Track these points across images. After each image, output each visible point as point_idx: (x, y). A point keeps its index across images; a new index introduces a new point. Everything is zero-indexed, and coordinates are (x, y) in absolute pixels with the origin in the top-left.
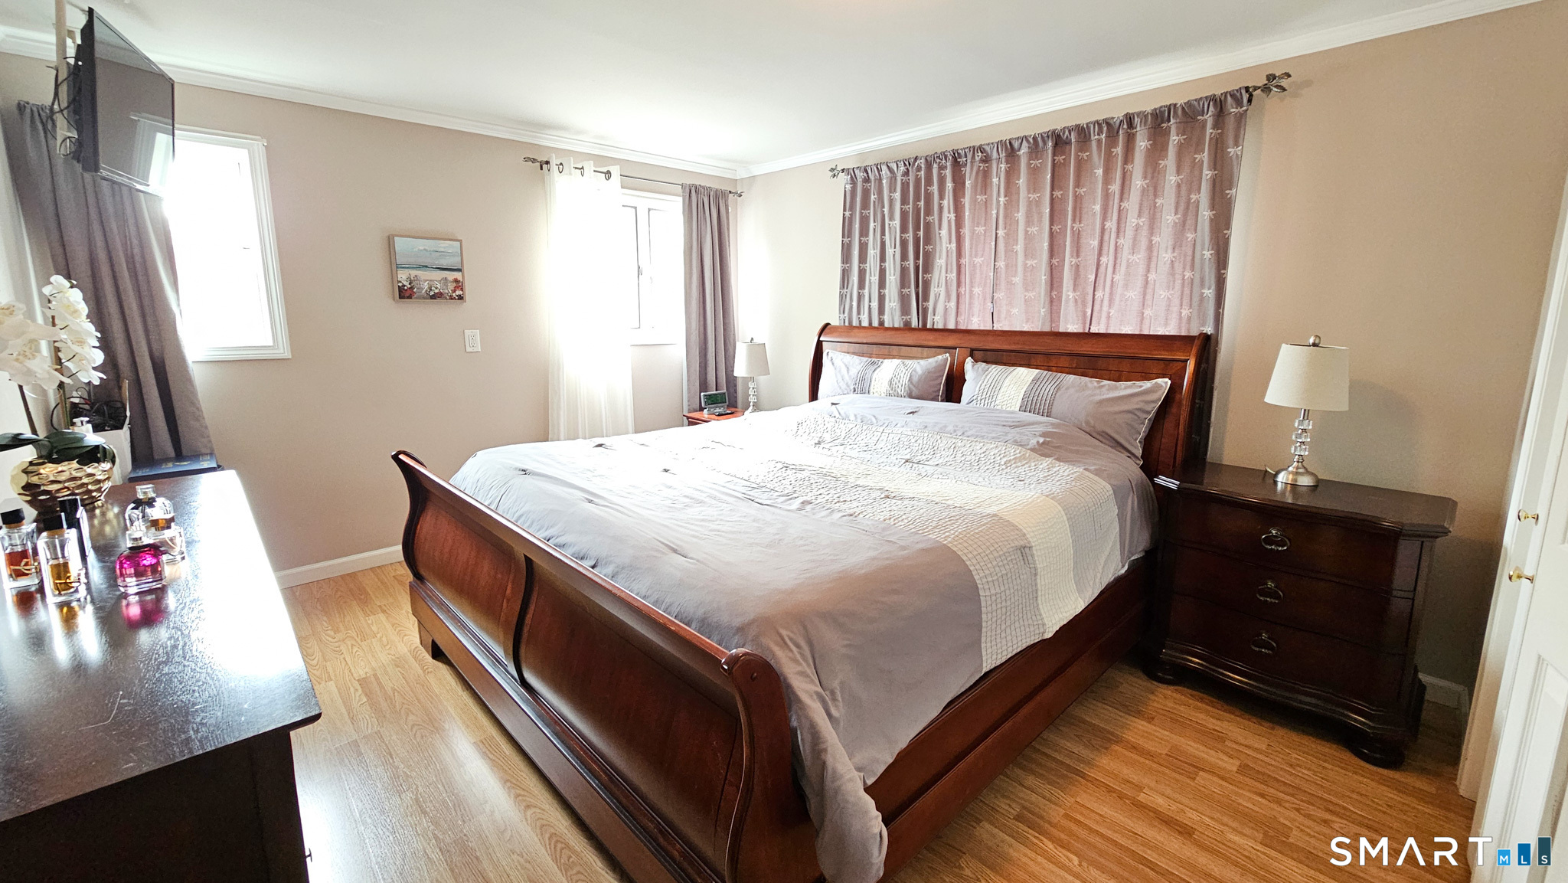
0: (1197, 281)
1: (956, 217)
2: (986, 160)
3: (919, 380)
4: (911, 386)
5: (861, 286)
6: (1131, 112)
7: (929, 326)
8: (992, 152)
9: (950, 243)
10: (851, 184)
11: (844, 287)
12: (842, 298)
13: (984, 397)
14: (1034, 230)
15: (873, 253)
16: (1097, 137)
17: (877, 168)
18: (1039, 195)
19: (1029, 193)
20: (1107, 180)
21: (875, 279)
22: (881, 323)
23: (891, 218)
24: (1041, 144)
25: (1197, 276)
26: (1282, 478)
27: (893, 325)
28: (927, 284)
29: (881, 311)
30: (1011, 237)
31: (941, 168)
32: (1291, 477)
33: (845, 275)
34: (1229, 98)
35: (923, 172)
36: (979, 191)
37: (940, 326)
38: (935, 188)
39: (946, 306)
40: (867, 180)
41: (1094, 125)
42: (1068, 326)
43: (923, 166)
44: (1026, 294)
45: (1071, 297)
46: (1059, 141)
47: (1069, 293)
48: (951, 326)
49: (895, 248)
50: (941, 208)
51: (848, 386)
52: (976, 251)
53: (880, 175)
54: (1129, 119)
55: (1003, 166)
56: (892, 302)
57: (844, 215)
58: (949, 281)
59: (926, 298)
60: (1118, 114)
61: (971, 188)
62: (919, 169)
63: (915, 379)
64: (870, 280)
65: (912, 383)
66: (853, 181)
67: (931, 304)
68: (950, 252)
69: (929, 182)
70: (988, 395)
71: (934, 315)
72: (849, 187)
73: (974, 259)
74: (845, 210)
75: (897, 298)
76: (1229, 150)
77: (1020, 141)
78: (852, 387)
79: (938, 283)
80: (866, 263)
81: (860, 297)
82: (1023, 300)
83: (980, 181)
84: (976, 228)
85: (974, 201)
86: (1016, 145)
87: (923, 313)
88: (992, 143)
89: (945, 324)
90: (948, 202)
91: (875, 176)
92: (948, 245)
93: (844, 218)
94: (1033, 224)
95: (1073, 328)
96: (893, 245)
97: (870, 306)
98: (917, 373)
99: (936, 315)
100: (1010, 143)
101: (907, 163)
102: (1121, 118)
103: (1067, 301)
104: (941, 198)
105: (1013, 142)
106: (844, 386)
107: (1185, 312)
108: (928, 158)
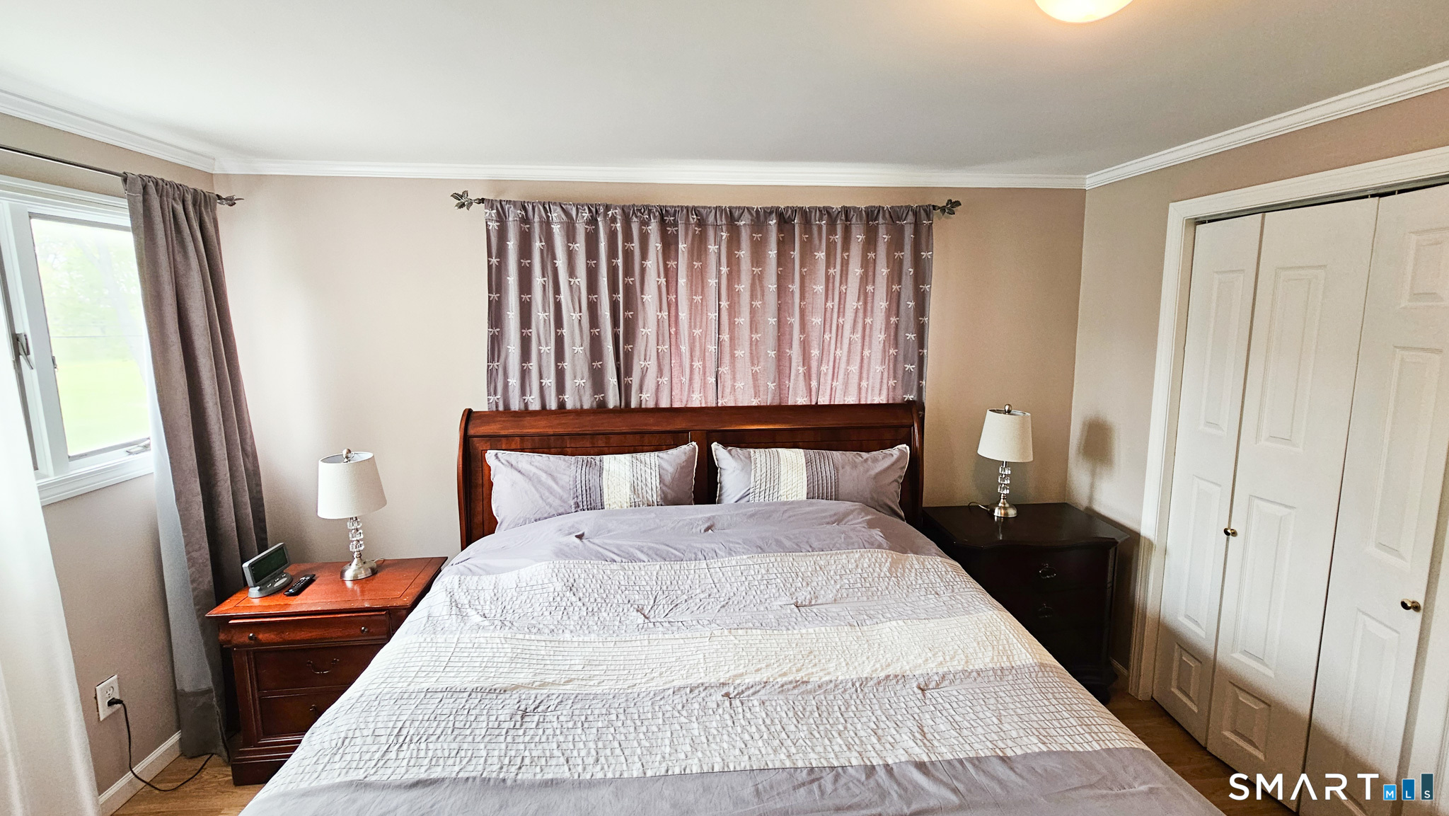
0: (901, 358)
1: (666, 281)
2: (702, 223)
3: (673, 479)
4: (664, 488)
5: (525, 355)
6: (848, 206)
7: (633, 405)
8: (708, 216)
9: (660, 311)
10: (497, 221)
11: (494, 360)
12: (491, 374)
13: (763, 488)
14: (758, 304)
15: (541, 315)
16: (817, 222)
17: (545, 208)
18: (760, 269)
19: (753, 266)
20: (829, 263)
21: (549, 349)
22: (562, 405)
23: (572, 272)
24: (762, 218)
25: (901, 353)
26: (998, 513)
27: (582, 406)
28: (629, 356)
29: (561, 388)
30: (733, 310)
31: (645, 223)
32: (1003, 511)
33: (496, 344)
34: (922, 211)
35: (619, 225)
36: (695, 258)
37: (651, 405)
38: (636, 245)
39: (658, 382)
40: (525, 220)
41: (816, 211)
42: (797, 399)
43: (619, 217)
44: (753, 368)
45: (800, 372)
46: (784, 218)
47: (799, 368)
48: (664, 404)
49: (580, 312)
50: (643, 270)
51: (564, 501)
52: (695, 323)
53: (548, 217)
54: (846, 211)
55: (725, 235)
56: (579, 376)
57: (489, 261)
58: (661, 354)
59: (629, 373)
60: (836, 205)
61: (688, 252)
62: (614, 220)
63: (668, 479)
64: (539, 350)
65: (664, 484)
66: (502, 218)
67: (635, 380)
68: (661, 322)
69: (628, 237)
70: (768, 486)
71: (641, 393)
72: (494, 225)
73: (694, 331)
74: (490, 255)
75: (586, 374)
76: (922, 253)
77: (741, 211)
78: (572, 502)
79: (645, 355)
80: (530, 328)
81: (524, 374)
82: (751, 374)
83: (696, 246)
84: (694, 297)
85: (690, 267)
86: (736, 214)
87: (624, 389)
88: (710, 208)
89: (657, 404)
90: (653, 263)
91: (541, 217)
92: (658, 313)
93: (490, 267)
94: (756, 298)
95: (802, 400)
96: (577, 309)
97: (541, 383)
98: (667, 471)
99: (644, 390)
100: (730, 211)
101: (594, 210)
102: (839, 210)
103: (797, 375)
104: (644, 256)
105: (733, 211)
106: (557, 502)
107: (892, 382)
108: (625, 209)
